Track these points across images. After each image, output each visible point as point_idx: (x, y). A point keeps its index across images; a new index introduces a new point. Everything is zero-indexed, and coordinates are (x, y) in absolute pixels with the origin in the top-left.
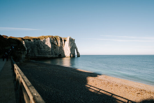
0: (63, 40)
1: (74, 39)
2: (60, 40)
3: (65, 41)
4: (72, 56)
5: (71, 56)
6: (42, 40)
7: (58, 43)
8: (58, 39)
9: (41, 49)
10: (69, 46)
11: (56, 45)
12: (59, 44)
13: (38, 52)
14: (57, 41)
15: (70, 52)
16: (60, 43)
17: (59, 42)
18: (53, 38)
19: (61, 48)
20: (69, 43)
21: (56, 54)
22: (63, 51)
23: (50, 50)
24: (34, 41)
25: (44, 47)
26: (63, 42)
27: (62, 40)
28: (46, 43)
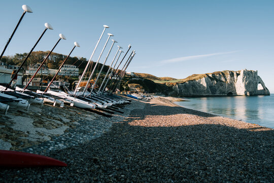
0: (235, 74)
2: (229, 76)
3: (238, 75)
4: (248, 94)
5: (246, 95)
7: (226, 80)
8: (227, 74)
9: (196, 88)
10: (243, 81)
11: (223, 82)
12: (228, 81)
14: (224, 77)
15: (244, 90)
16: (231, 79)
17: (228, 77)
19: (232, 85)
20: (244, 78)
21: (223, 93)
22: (235, 88)
24: (189, 83)
25: (199, 86)
26: (235, 77)
27: (233, 75)
28: (201, 83)
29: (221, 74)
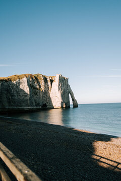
0: (48, 80)
1: (66, 77)
2: (43, 81)
3: (52, 81)
4: (64, 106)
5: (62, 107)
6: (15, 82)
7: (40, 86)
8: (40, 79)
9: (13, 96)
10: (59, 89)
11: (37, 89)
12: (42, 88)
13: (9, 101)
14: (38, 82)
15: (61, 100)
16: (45, 86)
17: (42, 83)
18: (32, 78)
19: (46, 93)
20: (59, 85)
21: (38, 105)
22: (50, 98)
23: (28, 98)
25: (17, 92)
26: (49, 83)
27: (47, 81)
28: (21, 87)
29: (34, 78)
